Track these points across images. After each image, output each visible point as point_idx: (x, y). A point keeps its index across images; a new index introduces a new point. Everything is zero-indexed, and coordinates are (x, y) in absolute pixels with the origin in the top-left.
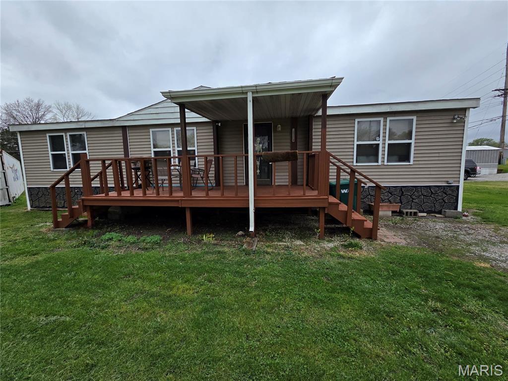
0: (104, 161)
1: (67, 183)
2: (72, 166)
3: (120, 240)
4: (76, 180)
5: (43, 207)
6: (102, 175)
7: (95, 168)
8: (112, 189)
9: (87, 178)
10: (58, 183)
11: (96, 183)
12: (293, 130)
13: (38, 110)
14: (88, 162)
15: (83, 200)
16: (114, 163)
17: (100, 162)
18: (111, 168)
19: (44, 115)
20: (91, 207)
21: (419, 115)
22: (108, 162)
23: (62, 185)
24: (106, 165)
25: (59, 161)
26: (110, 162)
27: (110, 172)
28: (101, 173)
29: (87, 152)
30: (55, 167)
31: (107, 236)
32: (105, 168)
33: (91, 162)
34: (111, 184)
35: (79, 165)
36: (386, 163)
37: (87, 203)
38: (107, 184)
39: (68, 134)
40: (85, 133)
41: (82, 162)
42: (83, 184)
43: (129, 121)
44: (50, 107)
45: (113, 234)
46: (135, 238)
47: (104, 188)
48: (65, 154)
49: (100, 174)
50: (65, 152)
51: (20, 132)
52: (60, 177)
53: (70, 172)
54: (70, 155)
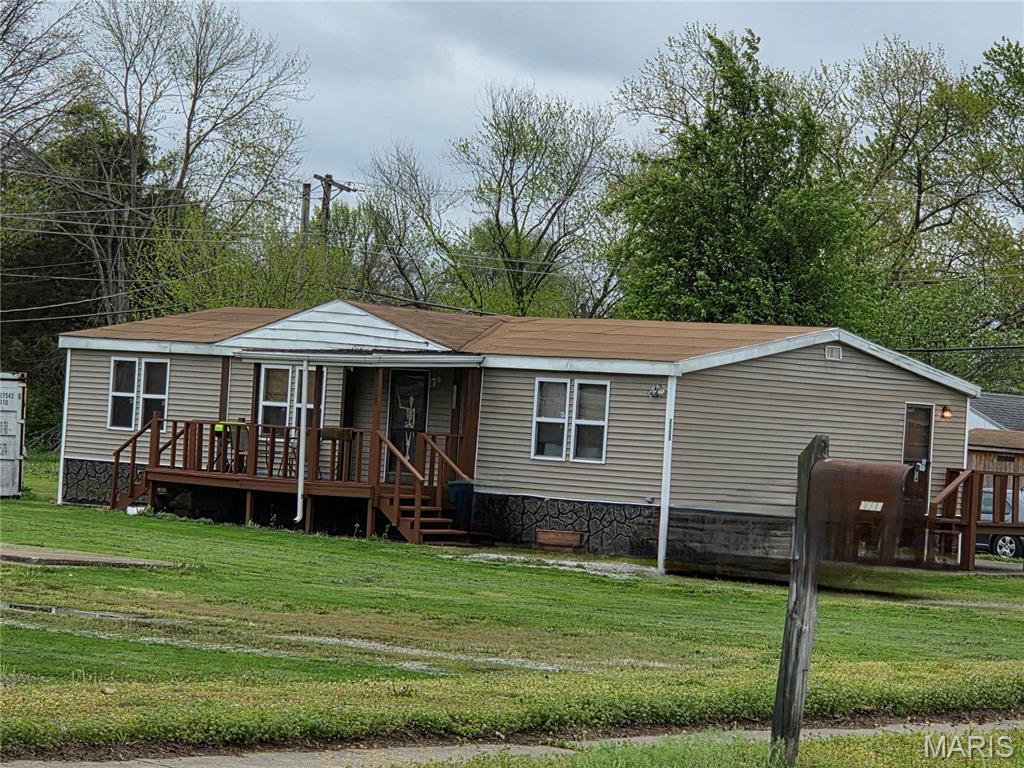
0: (175, 424)
1: (133, 455)
2: (139, 429)
5: (83, 501)
9: (155, 449)
10: (122, 448)
12: (455, 387)
14: (160, 423)
15: (147, 473)
17: (172, 425)
21: (614, 379)
23: (125, 458)
25: (121, 413)
29: (165, 397)
30: (114, 423)
32: (175, 436)
35: (151, 424)
36: (571, 459)
39: (144, 360)
40: (168, 361)
41: (153, 422)
42: (150, 460)
48: (133, 398)
50: (134, 395)
51: (72, 349)
52: (123, 443)
53: (139, 434)
54: (141, 401)
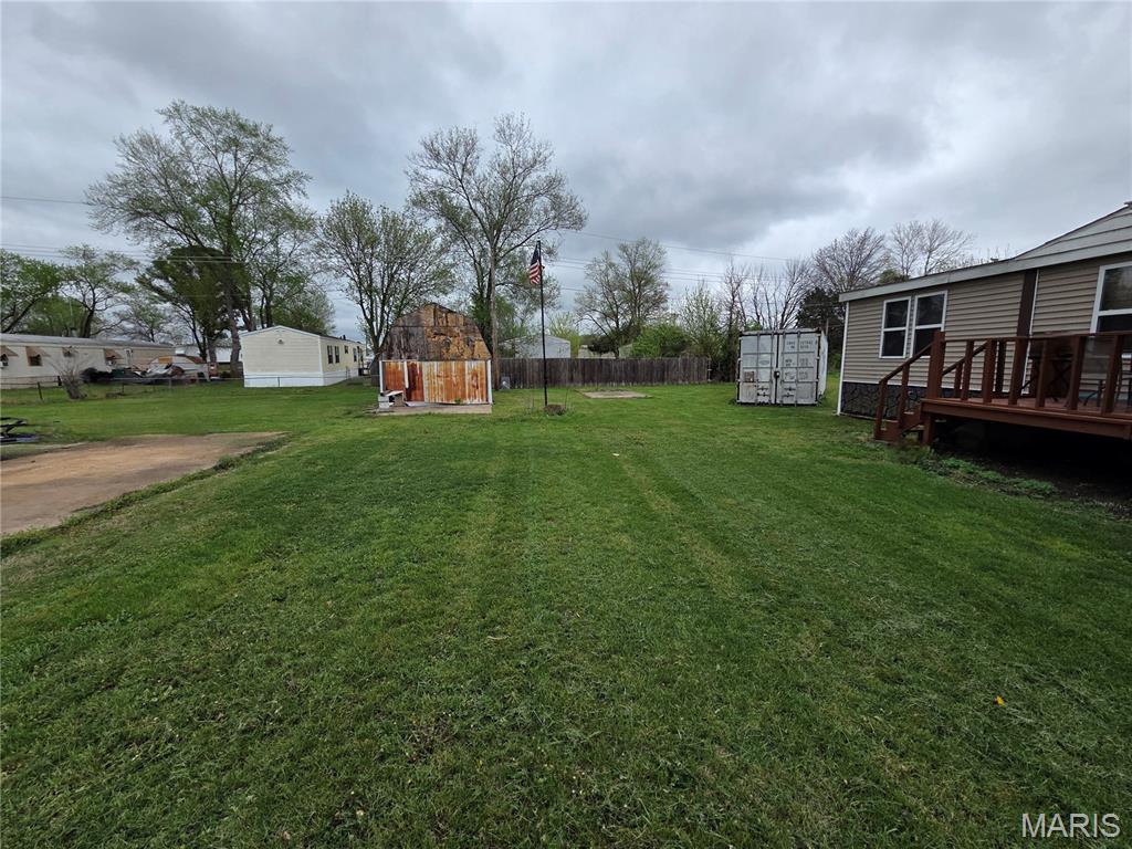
0: (971, 343)
1: (905, 379)
2: (911, 356)
3: (970, 473)
4: (919, 377)
5: (857, 413)
6: (963, 368)
7: (954, 354)
8: (976, 394)
9: (937, 372)
10: (889, 378)
11: (948, 382)
13: (861, 249)
14: (943, 345)
15: (923, 403)
16: (989, 347)
17: (965, 344)
18: (982, 354)
19: (869, 256)
20: (935, 416)
22: (978, 344)
23: (896, 382)
24: (975, 349)
25: (893, 344)
26: (982, 343)
27: (978, 362)
28: (961, 363)
29: (942, 326)
30: (886, 353)
31: (951, 461)
32: (971, 353)
33: (947, 344)
34: (975, 386)
35: (929, 349)
37: (927, 409)
38: (967, 384)
39: (917, 298)
40: (945, 293)
41: (934, 345)
42: (928, 383)
43: (1045, 259)
44: (882, 238)
45: (962, 463)
46: (999, 476)
47: (961, 391)
48: (905, 331)
49: (958, 366)
50: (906, 328)
51: (850, 301)
52: (894, 369)
53: (912, 361)
54: (913, 332)
